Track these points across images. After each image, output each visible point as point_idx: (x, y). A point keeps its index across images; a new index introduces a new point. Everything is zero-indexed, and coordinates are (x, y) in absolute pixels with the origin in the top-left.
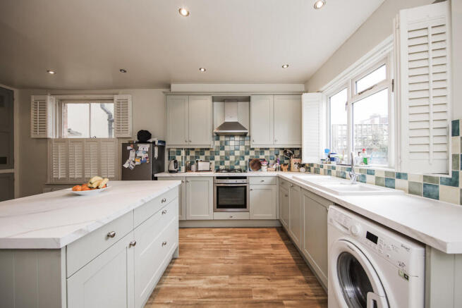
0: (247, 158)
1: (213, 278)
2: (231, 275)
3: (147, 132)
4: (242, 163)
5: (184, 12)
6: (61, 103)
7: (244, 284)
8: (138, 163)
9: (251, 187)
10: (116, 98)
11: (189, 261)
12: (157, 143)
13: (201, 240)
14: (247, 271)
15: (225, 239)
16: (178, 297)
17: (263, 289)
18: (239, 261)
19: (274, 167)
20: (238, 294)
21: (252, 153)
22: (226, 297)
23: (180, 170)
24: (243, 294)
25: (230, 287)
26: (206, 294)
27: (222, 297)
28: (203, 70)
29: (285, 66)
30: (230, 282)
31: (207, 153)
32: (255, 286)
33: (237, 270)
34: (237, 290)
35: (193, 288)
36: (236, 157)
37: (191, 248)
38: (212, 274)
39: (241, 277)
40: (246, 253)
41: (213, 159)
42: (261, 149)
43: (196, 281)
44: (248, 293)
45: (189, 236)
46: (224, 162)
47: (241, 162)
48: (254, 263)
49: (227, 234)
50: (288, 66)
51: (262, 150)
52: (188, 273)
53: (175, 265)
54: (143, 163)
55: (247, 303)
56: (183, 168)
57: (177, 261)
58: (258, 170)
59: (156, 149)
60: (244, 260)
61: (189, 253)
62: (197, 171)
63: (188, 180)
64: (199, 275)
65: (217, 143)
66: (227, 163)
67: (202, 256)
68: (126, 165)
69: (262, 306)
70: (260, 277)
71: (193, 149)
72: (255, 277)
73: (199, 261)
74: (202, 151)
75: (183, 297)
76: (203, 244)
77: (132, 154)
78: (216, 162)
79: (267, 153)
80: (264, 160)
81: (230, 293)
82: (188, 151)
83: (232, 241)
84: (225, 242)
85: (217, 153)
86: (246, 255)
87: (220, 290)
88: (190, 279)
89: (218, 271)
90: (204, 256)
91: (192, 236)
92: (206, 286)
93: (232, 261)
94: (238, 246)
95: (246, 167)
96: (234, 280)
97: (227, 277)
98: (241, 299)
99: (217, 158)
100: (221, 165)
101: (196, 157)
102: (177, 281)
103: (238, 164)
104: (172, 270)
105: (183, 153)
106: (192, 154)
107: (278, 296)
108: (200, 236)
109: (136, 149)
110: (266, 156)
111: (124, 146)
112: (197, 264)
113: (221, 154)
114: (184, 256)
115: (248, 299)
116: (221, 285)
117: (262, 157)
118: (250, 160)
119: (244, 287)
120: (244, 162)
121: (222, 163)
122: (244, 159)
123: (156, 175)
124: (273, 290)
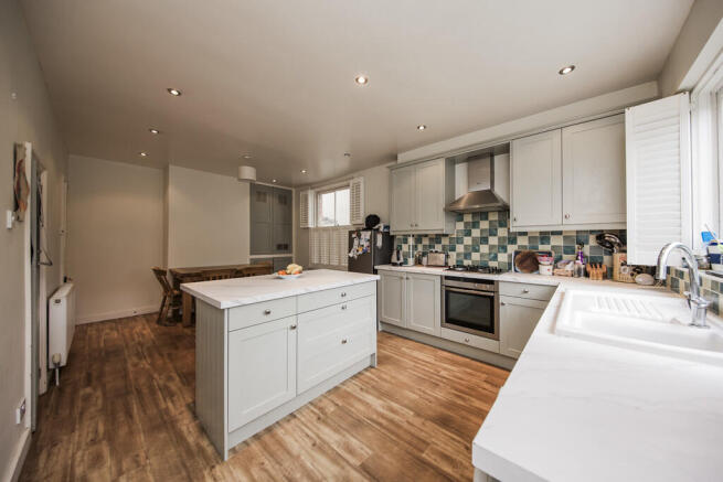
0: (512, 249)
1: (395, 405)
2: (418, 414)
3: (375, 216)
4: (503, 258)
5: (362, 80)
6: (318, 194)
7: (426, 432)
8: (360, 252)
9: (502, 299)
10: (351, 182)
11: (384, 376)
12: (381, 229)
13: (415, 360)
14: (444, 422)
15: (445, 369)
16: (349, 404)
17: (449, 454)
18: (442, 404)
19: (569, 268)
20: (408, 438)
21: (522, 241)
22: (393, 433)
23: (406, 262)
24: (415, 441)
25: (405, 425)
26: (375, 417)
27: (388, 430)
28: (422, 128)
29: (567, 70)
30: (410, 420)
31: (445, 241)
32: (439, 443)
33: (430, 413)
34: (412, 435)
35: (367, 405)
36: (491, 247)
37: (397, 364)
38: (397, 401)
39: (429, 423)
40: (463, 399)
41: (453, 249)
42: (541, 233)
43: (375, 399)
44: (422, 446)
45: (403, 349)
46: (470, 254)
47: (499, 255)
48: (463, 418)
49: (454, 363)
50: (573, 68)
51: (545, 237)
52: (373, 387)
53: (368, 374)
54: (365, 252)
55: (410, 454)
56: (411, 261)
57: (373, 370)
58: (532, 271)
59: (380, 237)
60: (451, 406)
61: (389, 367)
62: (428, 266)
63: (410, 277)
64: (382, 394)
65: (460, 226)
66: (476, 257)
67: (401, 377)
68: (351, 255)
69: (427, 470)
70: (458, 438)
71: (426, 236)
72: (447, 432)
73: (393, 381)
74: (438, 238)
75: (353, 406)
76: (413, 364)
77: (356, 242)
78: (458, 255)
79: (557, 241)
80: (549, 254)
81: (401, 432)
82: (419, 239)
83: (455, 377)
84: (443, 373)
85: (459, 240)
86: (460, 402)
87: (391, 421)
88: (372, 394)
89: (406, 402)
90: (403, 378)
91: (408, 351)
92: (381, 410)
93: (432, 399)
94: (458, 386)
95: (510, 264)
96: (418, 421)
97: (412, 413)
98: (407, 446)
99: (460, 248)
100: (466, 258)
101: (430, 246)
102: (358, 389)
103: (495, 258)
104: (362, 377)
105: (411, 241)
106: (426, 242)
107: (462, 476)
108: (416, 354)
109: (359, 236)
110: (553, 247)
111: (351, 233)
112: (390, 382)
113: (465, 243)
114: (382, 368)
115: (416, 452)
116: (397, 418)
117: (542, 248)
118: (517, 253)
119: (423, 435)
120: (506, 255)
121: (467, 256)
122: (506, 251)
123: (376, 267)
124: (462, 464)
